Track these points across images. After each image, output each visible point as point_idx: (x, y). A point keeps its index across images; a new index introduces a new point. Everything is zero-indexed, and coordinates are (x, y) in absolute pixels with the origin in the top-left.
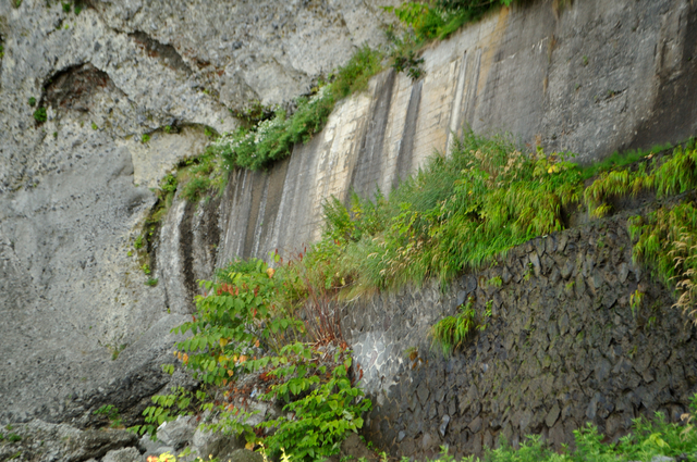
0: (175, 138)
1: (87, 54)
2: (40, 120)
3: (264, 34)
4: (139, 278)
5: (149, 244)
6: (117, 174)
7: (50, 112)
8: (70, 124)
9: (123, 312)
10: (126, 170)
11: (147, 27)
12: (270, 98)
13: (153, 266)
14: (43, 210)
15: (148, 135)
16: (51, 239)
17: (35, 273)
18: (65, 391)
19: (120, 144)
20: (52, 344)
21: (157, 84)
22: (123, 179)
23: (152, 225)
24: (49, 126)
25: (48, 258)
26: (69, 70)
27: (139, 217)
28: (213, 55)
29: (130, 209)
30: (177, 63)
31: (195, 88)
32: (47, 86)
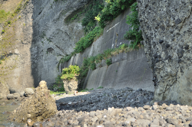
0: (60, 56)
1: (51, 47)
2: (47, 53)
3: (67, 47)
4: (58, 71)
5: (58, 67)
6: (55, 59)
7: (48, 52)
8: (50, 54)
9: (56, 74)
10: (56, 59)
11: (57, 45)
12: (68, 54)
13: (59, 70)
14: (48, 63)
15: (58, 56)
16: (49, 66)
17: (47, 70)
18: (50, 83)
19: (55, 56)
20: (49, 77)
21: (58, 51)
22: (56, 60)
23: (59, 65)
24: (48, 54)
25: (49, 68)
26: (50, 48)
27: (57, 64)
28: (63, 49)
29: (57, 63)
30: (60, 49)
31: (62, 52)
32: (48, 50)
